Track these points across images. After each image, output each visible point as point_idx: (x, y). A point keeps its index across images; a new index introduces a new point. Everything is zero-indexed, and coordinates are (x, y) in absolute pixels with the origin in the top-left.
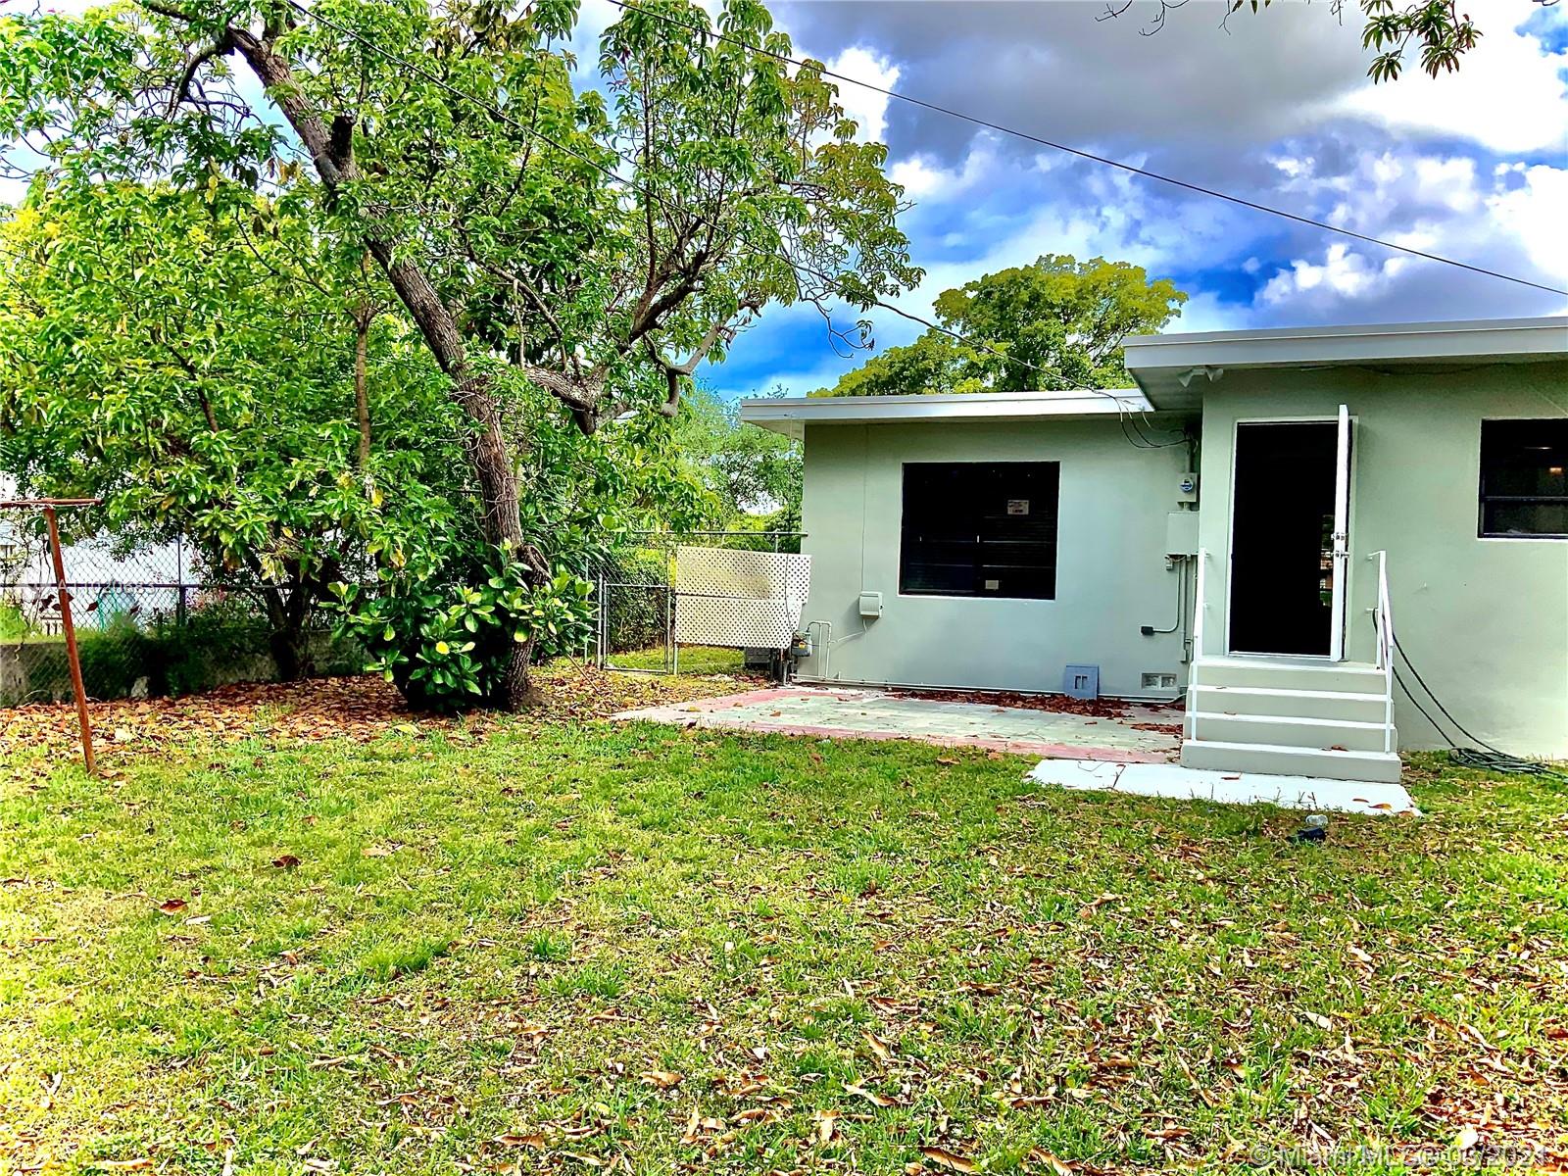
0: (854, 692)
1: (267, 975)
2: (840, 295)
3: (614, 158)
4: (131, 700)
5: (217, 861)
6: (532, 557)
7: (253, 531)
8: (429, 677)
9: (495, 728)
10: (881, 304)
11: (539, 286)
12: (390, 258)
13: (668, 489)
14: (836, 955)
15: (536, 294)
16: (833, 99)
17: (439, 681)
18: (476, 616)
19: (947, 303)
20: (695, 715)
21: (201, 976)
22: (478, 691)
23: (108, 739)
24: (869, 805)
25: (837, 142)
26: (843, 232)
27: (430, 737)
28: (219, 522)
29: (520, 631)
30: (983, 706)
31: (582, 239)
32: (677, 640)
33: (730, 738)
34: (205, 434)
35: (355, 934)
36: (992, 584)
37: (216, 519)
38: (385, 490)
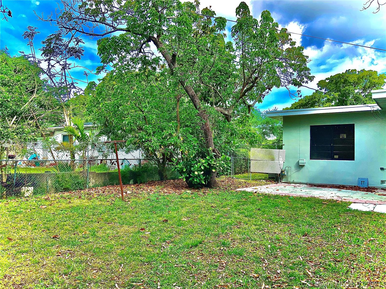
0: (298, 185)
1: (163, 245)
2: (292, 84)
3: (235, 57)
4: (130, 185)
5: (151, 220)
6: (216, 151)
7: (156, 147)
8: (193, 180)
9: (208, 192)
10: (303, 86)
11: (217, 88)
12: (185, 85)
13: (248, 134)
14: (297, 250)
15: (217, 90)
16: (289, 37)
17: (196, 181)
18: (203, 165)
19: (321, 84)
20: (257, 190)
21: (149, 245)
22: (204, 183)
23: (126, 193)
24: (304, 213)
25: (291, 47)
26: (293, 69)
27: (194, 194)
28: (149, 145)
29: (214, 169)
30: (335, 189)
31: (227, 76)
32: (251, 171)
33: (266, 196)
34: (146, 126)
35: (181, 237)
36: (336, 157)
37: (148, 144)
38: (183, 137)
